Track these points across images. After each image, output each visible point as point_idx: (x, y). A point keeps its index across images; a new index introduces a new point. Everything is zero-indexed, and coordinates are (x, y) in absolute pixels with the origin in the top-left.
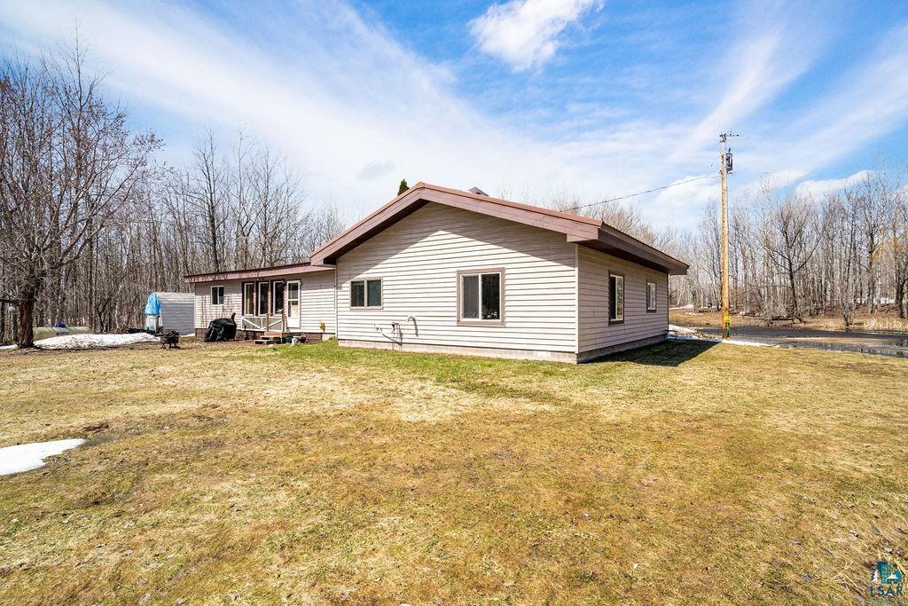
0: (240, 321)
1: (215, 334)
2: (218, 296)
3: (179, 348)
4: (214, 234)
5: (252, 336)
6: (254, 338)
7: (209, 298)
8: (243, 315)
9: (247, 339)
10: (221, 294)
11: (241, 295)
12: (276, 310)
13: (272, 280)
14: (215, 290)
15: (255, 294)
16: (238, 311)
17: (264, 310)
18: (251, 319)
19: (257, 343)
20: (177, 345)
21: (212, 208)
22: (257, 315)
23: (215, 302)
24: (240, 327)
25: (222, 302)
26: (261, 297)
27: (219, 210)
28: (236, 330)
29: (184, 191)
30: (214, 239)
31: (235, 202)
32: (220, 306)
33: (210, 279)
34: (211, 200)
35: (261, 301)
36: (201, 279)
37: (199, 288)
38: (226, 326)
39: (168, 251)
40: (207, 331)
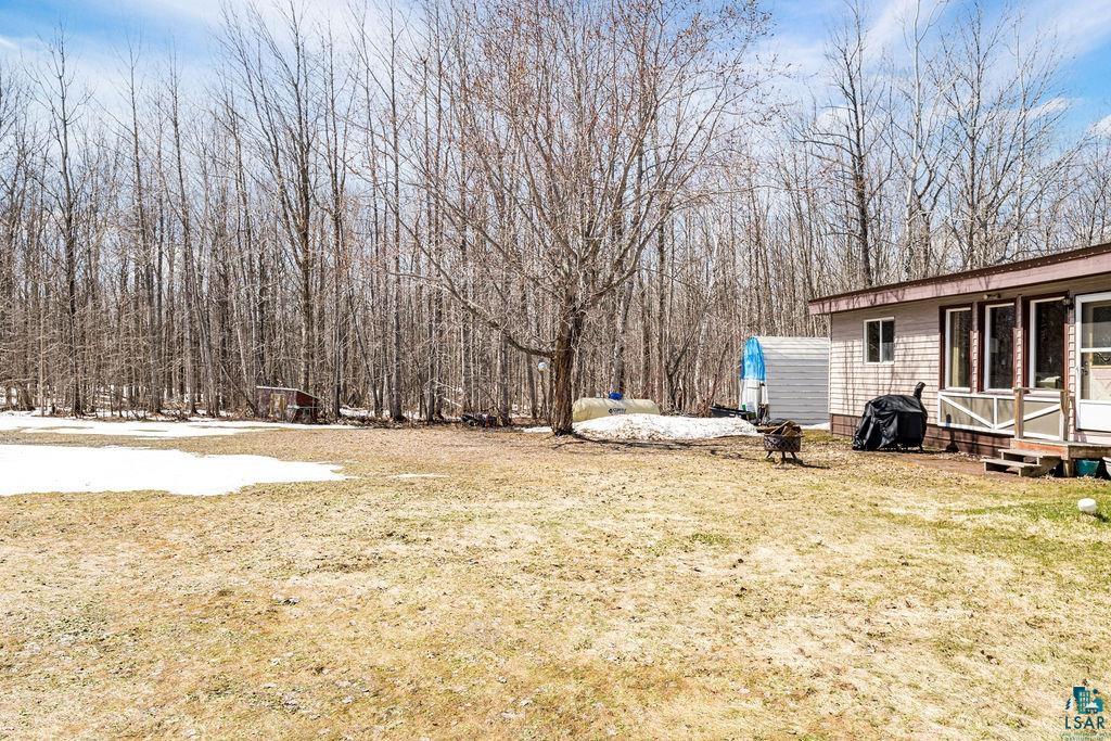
0: (935, 405)
1: (877, 433)
2: (880, 339)
3: (800, 463)
4: (863, 212)
5: (965, 443)
6: (974, 449)
7: (860, 346)
8: (942, 387)
9: (952, 449)
10: (889, 338)
11: (938, 337)
12: (1038, 379)
13: (1025, 296)
14: (873, 327)
15: (975, 336)
16: (929, 376)
17: (1002, 376)
18: (964, 401)
19: (991, 467)
20: (799, 456)
21: (861, 158)
22: (981, 389)
23: (873, 356)
24: (935, 417)
25: (889, 355)
26: (992, 343)
27: (871, 163)
28: (925, 426)
29: (804, 134)
30: (864, 223)
31: (904, 145)
32: (884, 364)
33: (864, 302)
34: (858, 146)
35: (993, 355)
36: (843, 305)
37: (839, 323)
38: (902, 415)
39: (774, 252)
40: (860, 424)
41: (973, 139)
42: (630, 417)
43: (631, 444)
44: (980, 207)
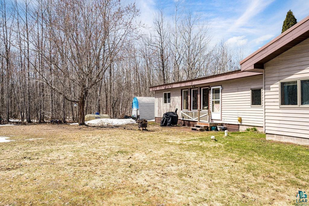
0: (180, 114)
1: (166, 122)
2: (167, 98)
3: (147, 130)
4: (163, 64)
5: (187, 124)
6: (189, 125)
7: (162, 99)
8: (182, 110)
9: (184, 125)
10: (169, 97)
11: (181, 97)
12: (203, 107)
13: (200, 87)
14: (165, 94)
15: (189, 97)
16: (179, 108)
17: (195, 107)
18: (187, 113)
19: (193, 129)
20: (147, 128)
21: (162, 50)
22: (190, 110)
23: (165, 102)
24: (180, 117)
25: (169, 102)
26: (193, 98)
27: (165, 52)
28: (178, 119)
29: (150, 43)
30: (163, 67)
31: (173, 47)
32: (168, 104)
33: (163, 88)
34: (162, 47)
35: (193, 101)
36: (158, 89)
37: (157, 93)
38: (172, 117)
39: (141, 74)
40: (162, 120)
41: (189, 47)
42: (102, 119)
43: (102, 127)
44: (191, 64)
